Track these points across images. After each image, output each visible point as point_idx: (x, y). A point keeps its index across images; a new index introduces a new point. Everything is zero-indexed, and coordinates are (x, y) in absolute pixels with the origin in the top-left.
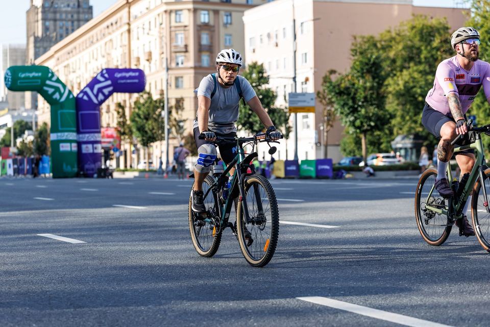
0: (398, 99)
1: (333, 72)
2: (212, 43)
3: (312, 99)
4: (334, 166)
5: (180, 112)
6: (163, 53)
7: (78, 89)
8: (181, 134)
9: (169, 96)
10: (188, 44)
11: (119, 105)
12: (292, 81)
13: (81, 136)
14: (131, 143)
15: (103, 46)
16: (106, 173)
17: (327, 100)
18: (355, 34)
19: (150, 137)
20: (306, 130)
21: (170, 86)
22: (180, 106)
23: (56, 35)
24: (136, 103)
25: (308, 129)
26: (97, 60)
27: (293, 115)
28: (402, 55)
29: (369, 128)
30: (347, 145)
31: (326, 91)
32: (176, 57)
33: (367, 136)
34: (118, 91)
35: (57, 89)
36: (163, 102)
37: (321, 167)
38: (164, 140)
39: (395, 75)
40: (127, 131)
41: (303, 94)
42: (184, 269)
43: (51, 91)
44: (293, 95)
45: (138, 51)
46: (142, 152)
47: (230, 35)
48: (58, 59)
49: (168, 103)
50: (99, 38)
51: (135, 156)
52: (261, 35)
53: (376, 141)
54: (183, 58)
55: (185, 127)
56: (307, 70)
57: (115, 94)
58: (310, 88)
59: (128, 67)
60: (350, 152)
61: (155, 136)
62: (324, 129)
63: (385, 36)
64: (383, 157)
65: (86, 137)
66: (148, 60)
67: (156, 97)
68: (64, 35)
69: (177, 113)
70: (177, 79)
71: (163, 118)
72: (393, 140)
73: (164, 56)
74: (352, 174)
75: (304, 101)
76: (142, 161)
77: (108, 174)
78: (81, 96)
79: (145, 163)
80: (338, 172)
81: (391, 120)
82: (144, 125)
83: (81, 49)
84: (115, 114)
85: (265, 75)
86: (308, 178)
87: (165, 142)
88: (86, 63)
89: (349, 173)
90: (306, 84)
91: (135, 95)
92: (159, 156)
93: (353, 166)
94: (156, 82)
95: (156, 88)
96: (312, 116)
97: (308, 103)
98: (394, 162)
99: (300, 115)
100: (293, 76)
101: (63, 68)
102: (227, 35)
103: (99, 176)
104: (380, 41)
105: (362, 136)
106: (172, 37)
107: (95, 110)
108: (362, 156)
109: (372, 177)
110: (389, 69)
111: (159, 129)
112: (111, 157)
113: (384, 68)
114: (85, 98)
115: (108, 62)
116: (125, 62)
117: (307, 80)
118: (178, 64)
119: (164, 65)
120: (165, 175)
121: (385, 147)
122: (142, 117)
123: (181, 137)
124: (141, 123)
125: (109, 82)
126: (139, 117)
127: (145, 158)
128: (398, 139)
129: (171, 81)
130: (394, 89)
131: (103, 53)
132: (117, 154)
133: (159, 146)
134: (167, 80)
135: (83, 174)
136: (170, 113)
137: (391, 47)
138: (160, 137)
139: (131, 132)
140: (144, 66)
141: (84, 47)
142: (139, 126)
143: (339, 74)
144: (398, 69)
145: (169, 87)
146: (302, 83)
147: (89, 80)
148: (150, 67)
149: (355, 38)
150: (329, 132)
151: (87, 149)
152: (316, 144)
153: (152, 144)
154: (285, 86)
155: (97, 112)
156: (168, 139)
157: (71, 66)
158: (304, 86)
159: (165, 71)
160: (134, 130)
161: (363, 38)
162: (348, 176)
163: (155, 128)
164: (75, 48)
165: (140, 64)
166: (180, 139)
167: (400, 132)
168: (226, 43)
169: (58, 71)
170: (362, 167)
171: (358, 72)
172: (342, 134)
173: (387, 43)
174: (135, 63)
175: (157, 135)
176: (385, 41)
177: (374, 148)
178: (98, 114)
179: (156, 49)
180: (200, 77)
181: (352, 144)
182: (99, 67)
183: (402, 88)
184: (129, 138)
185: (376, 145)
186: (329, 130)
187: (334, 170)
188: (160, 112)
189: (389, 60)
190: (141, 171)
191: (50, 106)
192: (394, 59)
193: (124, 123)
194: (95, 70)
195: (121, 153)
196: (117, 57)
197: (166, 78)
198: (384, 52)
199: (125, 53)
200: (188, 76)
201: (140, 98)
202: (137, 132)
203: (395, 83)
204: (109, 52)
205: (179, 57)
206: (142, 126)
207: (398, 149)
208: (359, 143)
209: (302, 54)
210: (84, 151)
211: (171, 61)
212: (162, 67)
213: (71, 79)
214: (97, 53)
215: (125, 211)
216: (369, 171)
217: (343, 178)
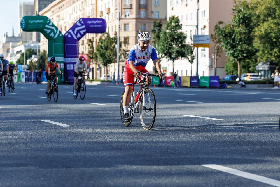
0: (260, 40)
1: (221, 23)
2: (147, 3)
3: (208, 39)
4: (220, 81)
5: (127, 45)
6: (117, 9)
7: (65, 30)
9: (120, 36)
10: (132, 4)
11: (90, 41)
12: (195, 28)
13: (66, 59)
14: (96, 64)
15: (81, 4)
17: (217, 39)
19: (108, 60)
20: (203, 58)
21: (121, 29)
22: (127, 42)
24: (100, 39)
25: (205, 57)
26: (76, 13)
27: (196, 48)
28: (264, 12)
29: (242, 58)
30: (229, 68)
31: (217, 34)
32: (125, 12)
33: (241, 62)
34: (89, 32)
35: (52, 31)
36: (117, 39)
37: (212, 81)
38: (117, 62)
39: (259, 25)
40: (94, 56)
41: (202, 36)
42: (131, 145)
43: (48, 31)
44: (196, 37)
45: (102, 7)
46: (103, 69)
48: (53, 12)
49: (119, 39)
51: (98, 72)
53: (246, 65)
54: (129, 12)
56: (205, 21)
57: (87, 34)
58: (206, 32)
59: (95, 17)
60: (230, 72)
61: (111, 59)
62: (214, 58)
63: (254, 1)
64: (250, 76)
65: (69, 60)
66: (108, 13)
67: (112, 36)
69: (125, 46)
70: (125, 25)
71: (116, 49)
72: (257, 65)
73: (117, 11)
75: (203, 40)
76: (103, 75)
78: (67, 34)
79: (105, 76)
80: (223, 84)
81: (256, 53)
82: (105, 53)
83: (67, 6)
84: (87, 46)
85: (180, 24)
86: (205, 87)
87: (117, 64)
88: (70, 14)
89: (230, 85)
90: (204, 29)
91: (100, 35)
92: (113, 72)
93: (231, 80)
94: (112, 27)
95: (112, 31)
96: (207, 49)
97: (205, 41)
98: (257, 79)
99: (200, 49)
100: (196, 25)
101: (56, 17)
104: (251, 4)
105: (238, 62)
107: (75, 43)
108: (238, 75)
109: (243, 88)
110: (256, 21)
111: (114, 55)
113: (252, 21)
114: (69, 36)
115: (83, 14)
116: (94, 14)
117: (205, 27)
118: (126, 16)
119: (118, 17)
121: (252, 69)
122: (103, 48)
124: (103, 52)
125: (84, 27)
126: (102, 48)
127: (104, 73)
128: (260, 64)
129: (121, 26)
130: (258, 34)
131: (81, 8)
133: (113, 66)
134: (119, 26)
135: (68, 82)
136: (120, 46)
137: (257, 8)
138: (114, 61)
139: (97, 57)
140: (105, 17)
141: (69, 5)
142: (101, 54)
143: (225, 24)
144: (261, 21)
145: (120, 30)
146: (202, 29)
147: (72, 26)
148: (109, 17)
149: (235, 2)
150: (218, 60)
151: (70, 67)
152: (209, 67)
153: (109, 65)
154: (191, 31)
155: (77, 45)
156: (119, 62)
157: (61, 16)
158: (203, 31)
159: (118, 20)
160: (99, 56)
161: (240, 2)
162: (229, 87)
163: (112, 55)
164: (64, 5)
165: (102, 16)
167: (261, 60)
168: (155, 3)
169: (53, 19)
170: (237, 81)
171: (237, 23)
172: (226, 61)
173: (255, 5)
174: (100, 15)
175: (112, 59)
176: (253, 4)
177: (245, 70)
178: (77, 46)
179: (112, 6)
180: (140, 24)
181: (231, 68)
182: (78, 17)
183: (263, 33)
184: (95, 61)
185: (247, 68)
186: (218, 58)
187: (220, 83)
188: (115, 45)
189: (256, 16)
190: (102, 81)
191: (47, 41)
192: (259, 15)
193: (93, 52)
194: (76, 19)
195: (90, 70)
196: (89, 11)
197: (119, 25)
198: (253, 11)
199: (94, 9)
200: (132, 23)
201: (102, 36)
202: (101, 57)
203: (259, 30)
204: (84, 8)
205: (126, 12)
206: (103, 54)
207: (260, 71)
208: (236, 66)
209: (202, 11)
210: (68, 68)
211: (122, 14)
212: (116, 17)
213: (61, 24)
214: (77, 8)
215: (94, 106)
216: (242, 84)
217: (226, 88)
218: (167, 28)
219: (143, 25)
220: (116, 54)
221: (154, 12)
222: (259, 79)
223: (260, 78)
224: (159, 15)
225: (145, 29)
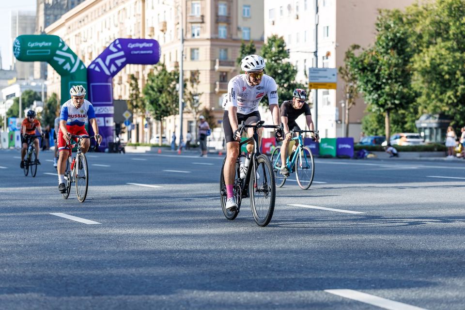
0: (423, 76)
1: (356, 47)
2: (229, 14)
3: (334, 75)
4: (355, 145)
5: (195, 85)
6: (178, 23)
7: (90, 59)
8: (196, 108)
9: (184, 69)
10: (204, 14)
11: (132, 77)
12: (313, 56)
14: (143, 116)
15: (116, 14)
16: (117, 148)
17: (349, 76)
18: (380, 7)
19: (163, 111)
20: (326, 106)
21: (186, 58)
22: (195, 79)
23: (68, 3)
24: (149, 75)
25: (329, 106)
26: (109, 29)
27: (313, 90)
28: (429, 30)
29: (393, 106)
30: (369, 124)
31: (349, 67)
32: (192, 28)
33: (391, 114)
34: (130, 63)
35: (68, 60)
36: (178, 75)
37: (341, 146)
38: (178, 114)
39: (421, 51)
40: (140, 104)
41: (324, 70)
43: (61, 61)
44: (314, 71)
45: (153, 20)
46: (154, 126)
47: (249, 6)
49: (183, 75)
50: (112, 7)
51: (147, 130)
52: (281, 7)
53: (400, 120)
54: (199, 29)
55: (200, 101)
56: (328, 44)
57: (128, 66)
58: (331, 63)
59: (141, 38)
60: (372, 131)
61: (169, 109)
62: (345, 106)
63: (412, 10)
64: (407, 137)
66: (162, 31)
67: (170, 69)
68: (76, 2)
69: (192, 86)
70: (192, 50)
71: (177, 91)
72: (418, 119)
73: (180, 26)
74: (374, 154)
75: (326, 77)
76: (155, 135)
77: (120, 149)
78: (92, 67)
79: (158, 137)
80: (359, 152)
81: (416, 99)
82: (158, 98)
83: (93, 18)
84: (128, 85)
85: (286, 48)
86: (329, 157)
87: (178, 117)
88: (98, 32)
89: (371, 153)
90: (327, 58)
91: (149, 67)
93: (374, 145)
94: (170, 53)
95: (170, 60)
97: (330, 78)
98: (418, 142)
99: (320, 91)
100: (314, 50)
101: (74, 37)
102: (245, 6)
103: (111, 151)
104: (407, 15)
105: (386, 114)
106: (188, 6)
107: (107, 82)
108: (385, 135)
110: (415, 45)
111: (173, 102)
112: (122, 130)
113: (409, 44)
114: (97, 69)
115: (121, 31)
116: (139, 32)
117: (328, 54)
118: (194, 35)
119: (180, 36)
120: (178, 150)
121: (410, 126)
122: (156, 89)
123: (196, 111)
124: (154, 96)
125: (122, 53)
126: (153, 90)
127: (157, 133)
128: (423, 118)
129: (186, 52)
130: (420, 66)
131: (116, 22)
132: (129, 127)
133: (172, 121)
134: (183, 52)
136: (185, 86)
138: (174, 111)
139: (144, 104)
140: (158, 37)
141: (97, 15)
142: (152, 99)
143: (363, 49)
144: (425, 45)
145: (184, 59)
146: (323, 57)
147: (101, 52)
148: (165, 38)
149: (380, 12)
150: (351, 110)
152: (337, 121)
153: (165, 118)
154: (305, 60)
155: (110, 84)
156: (182, 113)
157: (82, 35)
158: (325, 61)
159: (180, 42)
160: (147, 103)
161: (389, 11)
162: (369, 156)
163: (169, 101)
165: (154, 34)
166: (195, 113)
167: (425, 111)
168: (244, 14)
169: (69, 39)
170: (385, 146)
171: (383, 47)
172: (365, 111)
173: (413, 18)
174: (149, 33)
175: (171, 109)
176: (411, 16)
177: (397, 127)
178: (111, 86)
179: (171, 19)
180: (217, 50)
181: (374, 123)
182: (112, 37)
183: (429, 65)
184: (141, 111)
185: (400, 124)
186: (351, 108)
187: (355, 149)
188: (175, 85)
189: (415, 36)
190: (154, 146)
191: (60, 77)
192: (420, 34)
193: (137, 96)
194: (108, 40)
195: (133, 127)
196: (131, 27)
197: (182, 50)
198: (410, 27)
199: (139, 23)
200: (204, 47)
201: (153, 70)
202: (151, 106)
203: (421, 60)
204: (123, 22)
205: (194, 29)
206: (155, 99)
207: (423, 129)
208: (382, 121)
209: (324, 27)
211: (186, 32)
212: (177, 37)
213: (82, 49)
214: (110, 22)
215: (140, 189)
216: (392, 151)
217: (365, 158)
219: (222, 50)
220: (177, 101)
221: (242, 29)
222: (422, 144)
223: (424, 142)
224: (249, 33)
225: (226, 58)
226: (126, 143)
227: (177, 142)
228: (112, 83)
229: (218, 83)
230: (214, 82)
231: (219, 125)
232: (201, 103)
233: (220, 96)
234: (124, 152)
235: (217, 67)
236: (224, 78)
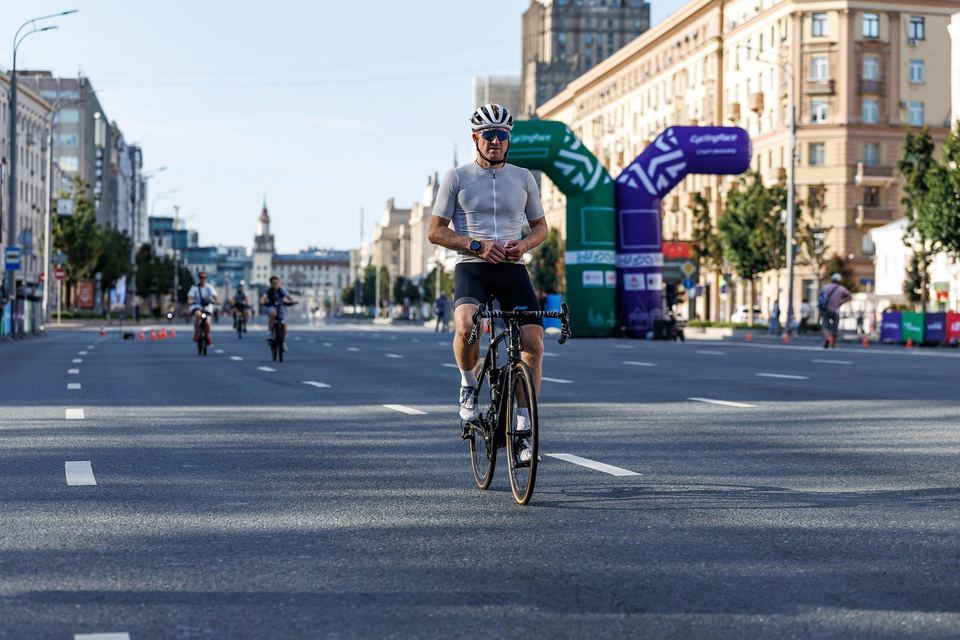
2: (883, 76)
5: (817, 213)
6: (786, 96)
7: (619, 165)
8: (819, 256)
9: (797, 182)
10: (836, 78)
11: (697, 198)
13: (622, 257)
14: (719, 272)
15: (669, 81)
16: (669, 330)
19: (756, 261)
21: (799, 161)
22: (818, 202)
23: (579, 60)
24: (730, 194)
26: (655, 108)
32: (812, 106)
34: (695, 172)
35: (580, 166)
36: (785, 193)
38: (785, 267)
40: (711, 249)
43: (568, 169)
45: (738, 91)
46: (739, 289)
47: (922, 62)
48: (582, 107)
49: (795, 193)
50: (661, 66)
51: (724, 297)
54: (825, 106)
55: (827, 243)
57: (690, 177)
59: (716, 124)
61: (767, 257)
65: (633, 260)
66: (756, 110)
67: (769, 182)
68: (594, 59)
69: (812, 214)
70: (812, 147)
71: (783, 225)
73: (788, 102)
76: (740, 307)
77: (674, 333)
78: (623, 179)
79: (746, 311)
82: (746, 236)
83: (626, 87)
84: (690, 213)
87: (785, 272)
88: (635, 114)
91: (730, 179)
92: (773, 299)
94: (770, 153)
95: (770, 165)
101: (591, 124)
102: (914, 61)
103: (657, 337)
106: (805, 64)
107: (651, 207)
111: (775, 245)
112: (679, 297)
114: (632, 183)
115: (677, 113)
116: (712, 114)
118: (815, 118)
119: (789, 120)
120: (785, 335)
122: (742, 220)
123: (818, 261)
124: (739, 232)
125: (679, 154)
126: (739, 223)
127: (745, 302)
129: (800, 150)
131: (669, 95)
132: (692, 292)
133: (774, 279)
134: (794, 150)
135: (627, 331)
136: (797, 214)
138: (776, 262)
139: (720, 249)
140: (748, 122)
141: (633, 84)
142: (736, 238)
145: (796, 163)
147: (640, 151)
148: (760, 124)
151: (634, 283)
153: (760, 274)
155: (656, 211)
156: (793, 265)
157: (606, 121)
159: (790, 132)
160: (726, 247)
163: (768, 243)
164: (615, 85)
165: (739, 117)
166: (816, 266)
168: (912, 77)
169: (581, 129)
174: (730, 115)
175: (771, 256)
178: (658, 217)
179: (772, 87)
180: (860, 145)
182: (661, 123)
184: (714, 262)
188: (778, 213)
190: (738, 328)
191: (564, 198)
193: (707, 232)
194: (653, 128)
195: (699, 292)
196: (696, 103)
197: (792, 147)
199: (712, 96)
200: (836, 141)
201: (738, 184)
202: (733, 252)
204: (681, 94)
205: (816, 106)
206: (741, 239)
210: (628, 287)
211: (801, 112)
212: (783, 123)
213: (606, 146)
214: (657, 96)
215: (713, 409)
218: (951, 158)
219: (870, 146)
220: (783, 242)
221: (908, 104)
224: (922, 113)
225: (877, 160)
226: (686, 321)
227: (783, 319)
228: (660, 209)
229: (860, 208)
230: (853, 206)
231: (862, 287)
232: (828, 247)
233: (865, 233)
234: (682, 338)
235: (859, 178)
236: (872, 199)
